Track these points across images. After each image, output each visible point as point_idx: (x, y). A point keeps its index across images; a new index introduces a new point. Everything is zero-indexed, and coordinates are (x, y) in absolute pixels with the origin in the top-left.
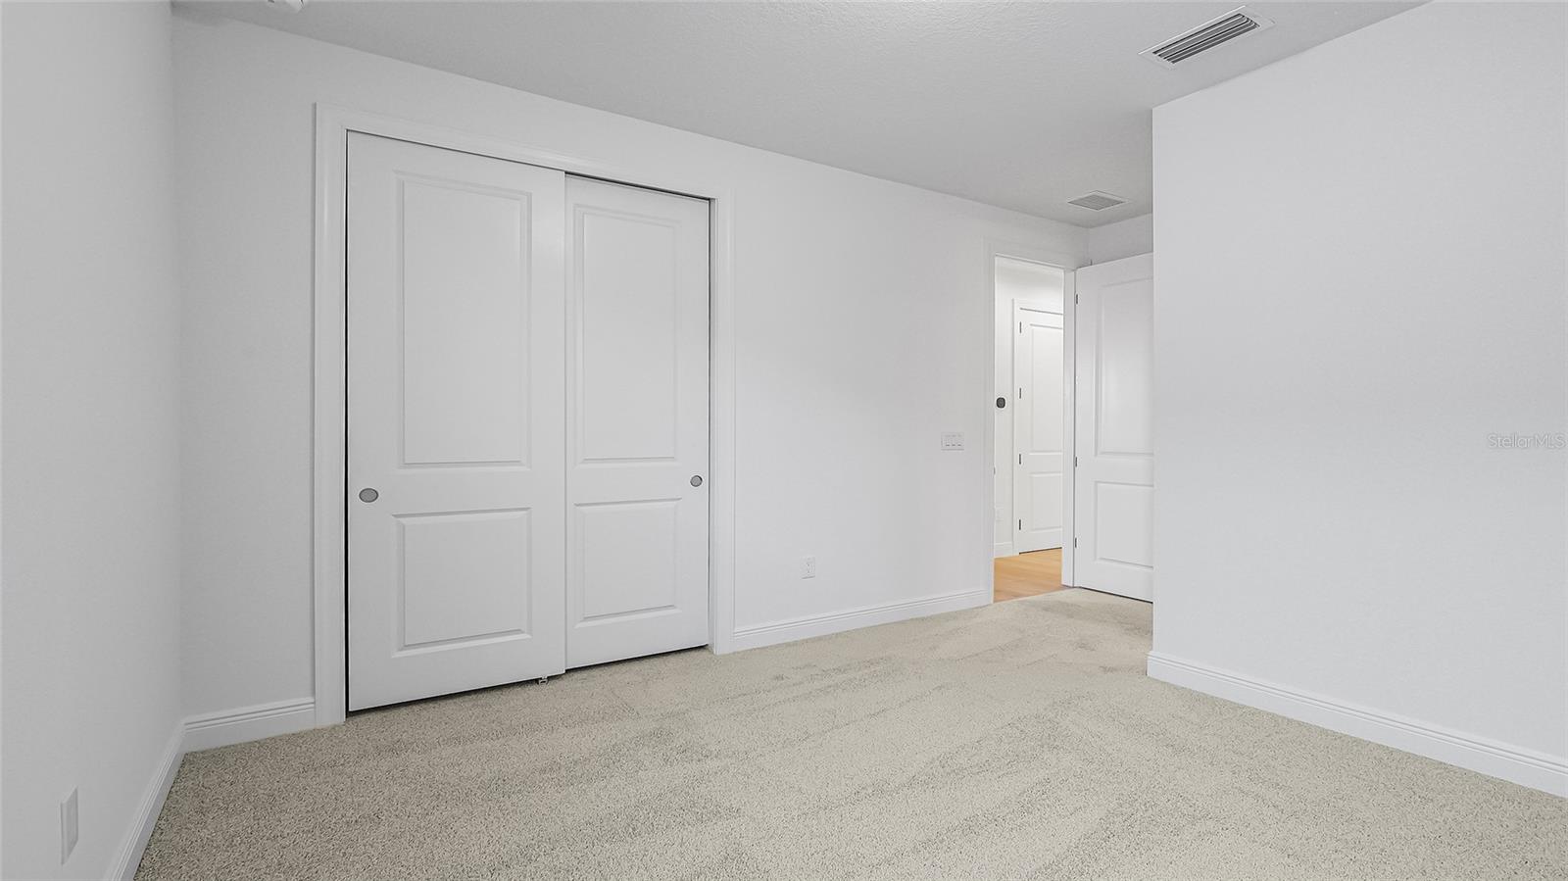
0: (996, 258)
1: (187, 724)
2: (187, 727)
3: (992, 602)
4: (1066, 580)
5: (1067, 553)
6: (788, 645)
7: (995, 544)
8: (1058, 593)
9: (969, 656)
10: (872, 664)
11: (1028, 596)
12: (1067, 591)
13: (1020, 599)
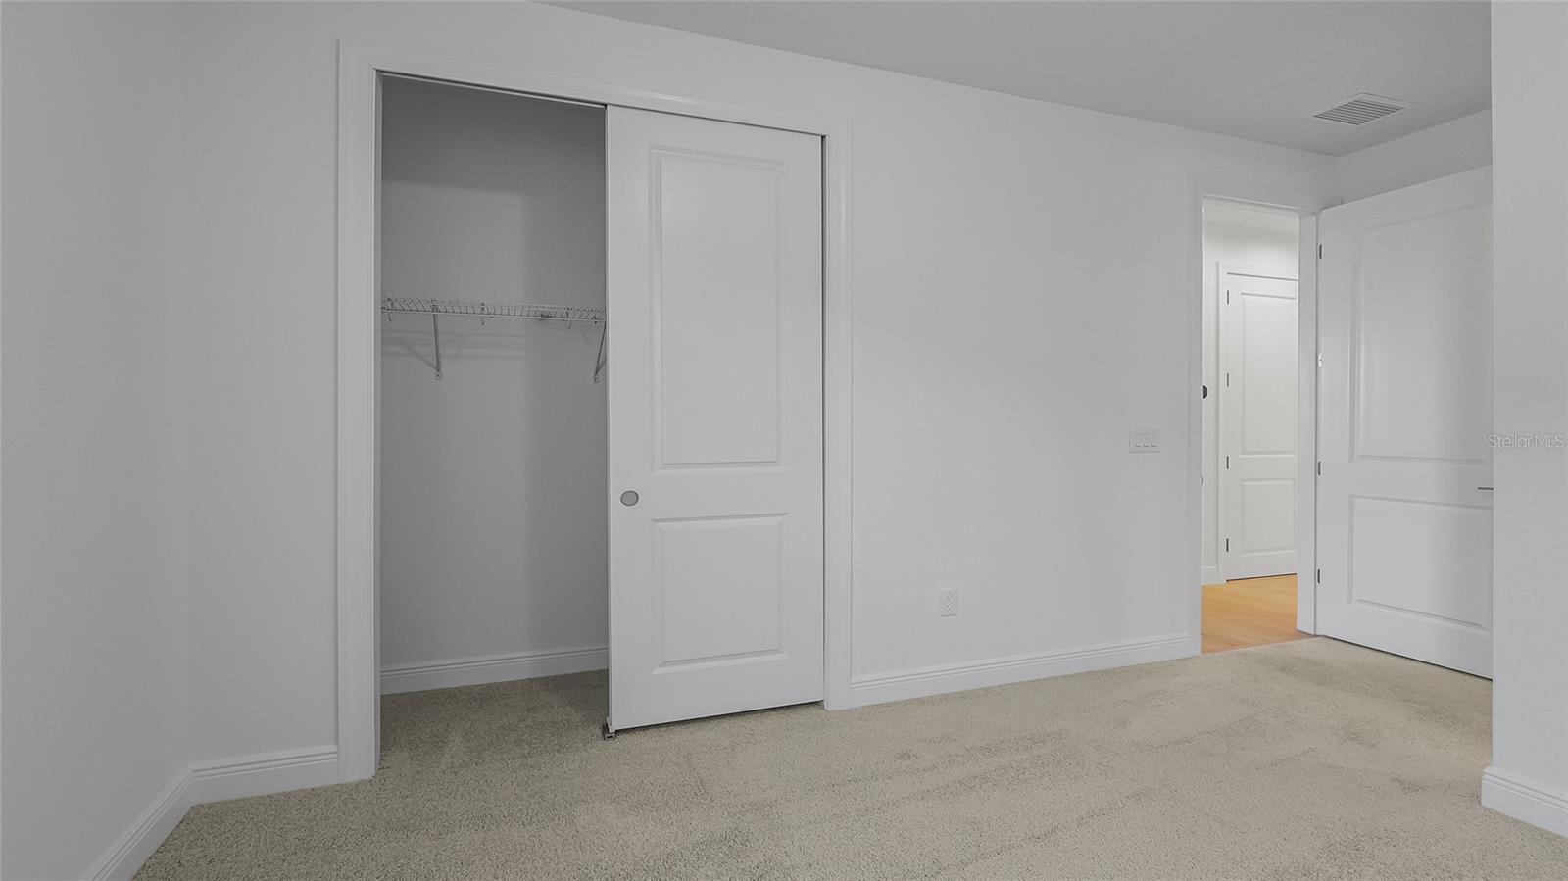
0: (1204, 200)
1: (194, 771)
2: (194, 774)
3: (1199, 652)
4: (1304, 624)
5: (1305, 581)
6: (922, 701)
7: (1203, 567)
8: (1296, 642)
9: (1177, 742)
10: (1035, 743)
11: (1251, 645)
12: (1306, 642)
13: (1241, 650)
